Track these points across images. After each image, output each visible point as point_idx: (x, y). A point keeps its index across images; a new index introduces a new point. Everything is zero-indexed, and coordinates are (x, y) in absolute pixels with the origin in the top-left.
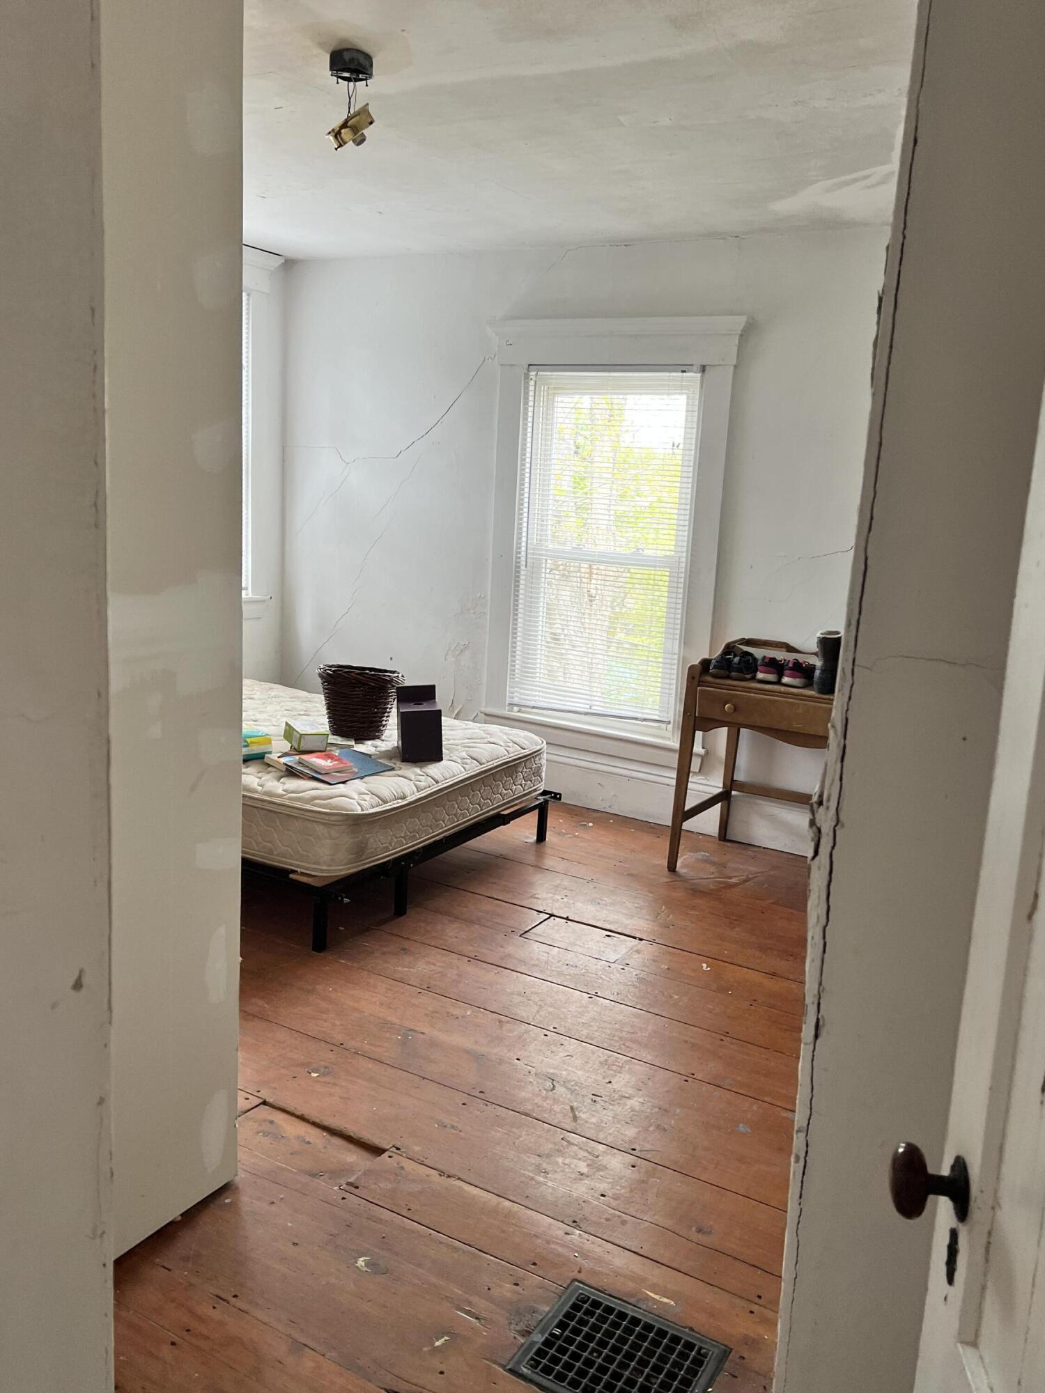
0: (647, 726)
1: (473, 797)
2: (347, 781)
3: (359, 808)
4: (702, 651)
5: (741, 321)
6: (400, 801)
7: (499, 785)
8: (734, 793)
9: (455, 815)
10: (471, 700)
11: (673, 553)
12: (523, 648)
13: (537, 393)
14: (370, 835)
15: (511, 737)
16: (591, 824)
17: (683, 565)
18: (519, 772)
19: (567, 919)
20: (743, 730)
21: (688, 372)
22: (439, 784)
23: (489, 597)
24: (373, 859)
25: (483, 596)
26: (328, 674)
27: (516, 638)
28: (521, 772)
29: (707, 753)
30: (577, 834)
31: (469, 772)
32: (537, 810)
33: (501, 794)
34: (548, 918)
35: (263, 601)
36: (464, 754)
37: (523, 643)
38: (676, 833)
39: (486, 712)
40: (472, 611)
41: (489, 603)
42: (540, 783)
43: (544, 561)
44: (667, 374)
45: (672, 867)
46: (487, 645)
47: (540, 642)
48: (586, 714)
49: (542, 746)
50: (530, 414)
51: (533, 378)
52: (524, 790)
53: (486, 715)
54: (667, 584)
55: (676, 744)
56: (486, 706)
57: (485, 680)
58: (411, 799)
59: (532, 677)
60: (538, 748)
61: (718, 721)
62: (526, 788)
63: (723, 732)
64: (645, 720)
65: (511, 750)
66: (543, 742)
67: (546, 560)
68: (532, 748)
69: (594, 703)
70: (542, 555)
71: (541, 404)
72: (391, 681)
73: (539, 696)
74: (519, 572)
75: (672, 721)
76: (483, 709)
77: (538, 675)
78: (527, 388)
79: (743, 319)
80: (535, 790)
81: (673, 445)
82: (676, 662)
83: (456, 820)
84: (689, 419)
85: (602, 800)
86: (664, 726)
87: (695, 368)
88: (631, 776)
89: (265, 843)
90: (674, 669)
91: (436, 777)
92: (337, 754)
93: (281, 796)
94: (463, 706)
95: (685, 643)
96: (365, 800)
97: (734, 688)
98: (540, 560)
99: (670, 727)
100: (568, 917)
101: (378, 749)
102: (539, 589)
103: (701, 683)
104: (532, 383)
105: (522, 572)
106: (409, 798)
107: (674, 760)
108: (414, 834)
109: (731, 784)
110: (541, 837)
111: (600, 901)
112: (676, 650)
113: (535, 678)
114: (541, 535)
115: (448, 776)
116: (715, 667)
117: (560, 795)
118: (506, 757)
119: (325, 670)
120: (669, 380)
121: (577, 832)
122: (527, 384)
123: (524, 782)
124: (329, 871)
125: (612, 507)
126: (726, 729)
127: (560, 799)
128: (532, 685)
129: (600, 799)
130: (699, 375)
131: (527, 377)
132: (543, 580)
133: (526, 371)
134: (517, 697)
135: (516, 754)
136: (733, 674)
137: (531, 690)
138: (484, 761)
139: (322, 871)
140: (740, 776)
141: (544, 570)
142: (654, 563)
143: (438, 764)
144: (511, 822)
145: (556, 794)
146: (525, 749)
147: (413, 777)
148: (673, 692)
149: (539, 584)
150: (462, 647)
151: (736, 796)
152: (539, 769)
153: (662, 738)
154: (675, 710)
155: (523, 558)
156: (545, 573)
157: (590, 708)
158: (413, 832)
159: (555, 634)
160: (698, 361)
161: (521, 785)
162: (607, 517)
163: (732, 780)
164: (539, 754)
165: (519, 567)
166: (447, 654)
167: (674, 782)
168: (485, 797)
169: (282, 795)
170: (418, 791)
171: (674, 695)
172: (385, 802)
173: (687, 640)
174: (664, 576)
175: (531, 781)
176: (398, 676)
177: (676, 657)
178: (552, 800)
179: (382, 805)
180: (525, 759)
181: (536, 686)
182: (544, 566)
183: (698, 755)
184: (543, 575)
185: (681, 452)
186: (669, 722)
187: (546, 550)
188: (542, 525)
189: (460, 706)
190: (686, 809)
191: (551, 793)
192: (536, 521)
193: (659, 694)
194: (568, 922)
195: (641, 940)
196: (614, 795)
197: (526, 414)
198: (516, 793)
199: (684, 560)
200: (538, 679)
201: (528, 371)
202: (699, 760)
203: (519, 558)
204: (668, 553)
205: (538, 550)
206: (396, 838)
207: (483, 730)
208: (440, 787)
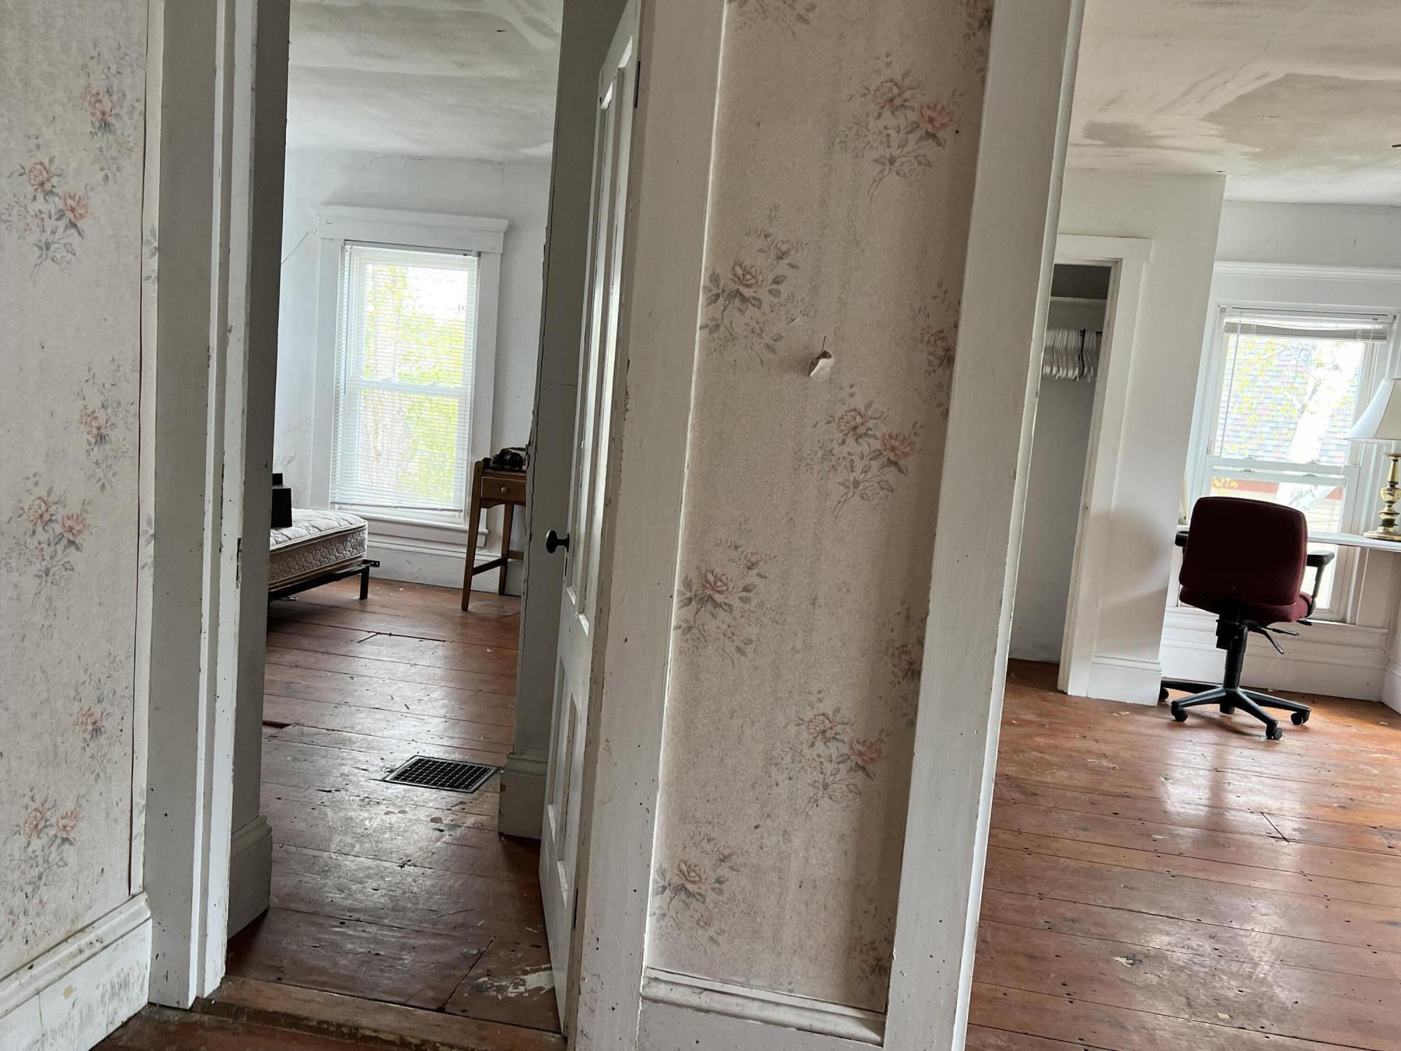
0: (444, 516)
1: (315, 554)
4: (486, 453)
5: (504, 224)
7: (333, 549)
8: (509, 560)
9: (303, 566)
10: (298, 501)
12: (343, 458)
13: (351, 262)
16: (402, 589)
17: (469, 395)
18: (348, 541)
19: (390, 635)
20: (516, 506)
21: (469, 255)
23: (313, 418)
25: (307, 417)
27: (336, 450)
28: (350, 542)
29: (490, 532)
30: (391, 594)
31: (312, 535)
32: (360, 575)
33: (334, 556)
34: (376, 635)
36: (307, 523)
37: (343, 454)
38: (467, 591)
40: (298, 429)
41: (313, 422)
42: (363, 552)
43: (359, 389)
44: (453, 256)
45: (465, 608)
46: (312, 455)
47: (356, 453)
48: (396, 508)
49: (364, 524)
50: (346, 277)
51: (348, 250)
55: (466, 527)
56: (311, 505)
57: (310, 484)
59: (350, 481)
60: (362, 525)
61: (498, 500)
62: (353, 555)
63: (502, 508)
64: (443, 510)
65: (342, 524)
67: (361, 389)
68: (356, 524)
69: (402, 499)
70: (357, 384)
73: (357, 496)
74: (338, 398)
75: (463, 508)
77: (355, 478)
78: (343, 258)
79: (506, 222)
80: (360, 557)
81: (459, 307)
82: (465, 465)
83: (303, 570)
85: (410, 573)
86: (457, 513)
87: (473, 253)
88: (433, 552)
90: (464, 471)
91: (288, 536)
95: (471, 451)
97: (508, 476)
98: (355, 388)
99: (462, 514)
102: (355, 411)
103: (484, 474)
104: (347, 254)
105: (341, 398)
107: (465, 539)
109: (507, 553)
110: (364, 595)
111: (413, 626)
112: (466, 457)
113: (353, 481)
114: (356, 370)
115: (297, 535)
116: (494, 462)
117: (379, 562)
118: (337, 528)
120: (454, 260)
122: (343, 254)
123: (351, 549)
126: (504, 506)
127: (378, 566)
128: (351, 487)
129: (409, 571)
130: (476, 258)
131: (343, 248)
132: (359, 404)
133: (343, 245)
134: (336, 496)
135: (344, 527)
136: (506, 467)
137: (350, 491)
138: (322, 529)
140: (514, 547)
141: (359, 397)
142: (446, 393)
143: (289, 529)
145: (375, 562)
146: (352, 525)
148: (464, 488)
149: (355, 407)
150: (290, 458)
151: (510, 562)
152: (363, 541)
153: (458, 524)
154: (465, 501)
155: (342, 387)
156: (361, 399)
160: (475, 249)
161: (350, 551)
163: (508, 551)
164: (362, 530)
165: (338, 395)
167: (465, 556)
168: (323, 557)
170: (277, 544)
171: (464, 491)
173: (473, 449)
174: (454, 403)
175: (357, 550)
177: (465, 462)
178: (373, 566)
180: (352, 532)
181: (354, 487)
182: (359, 393)
183: (483, 534)
184: (358, 400)
186: (461, 511)
187: (361, 381)
188: (357, 362)
190: (474, 568)
191: (371, 561)
192: (352, 359)
193: (453, 490)
194: (392, 636)
195: (445, 641)
196: (420, 569)
197: (343, 276)
198: (346, 557)
199: (469, 391)
200: (355, 482)
201: (345, 244)
202: (484, 538)
203: (338, 387)
204: (458, 385)
205: (355, 380)
208: (293, 542)
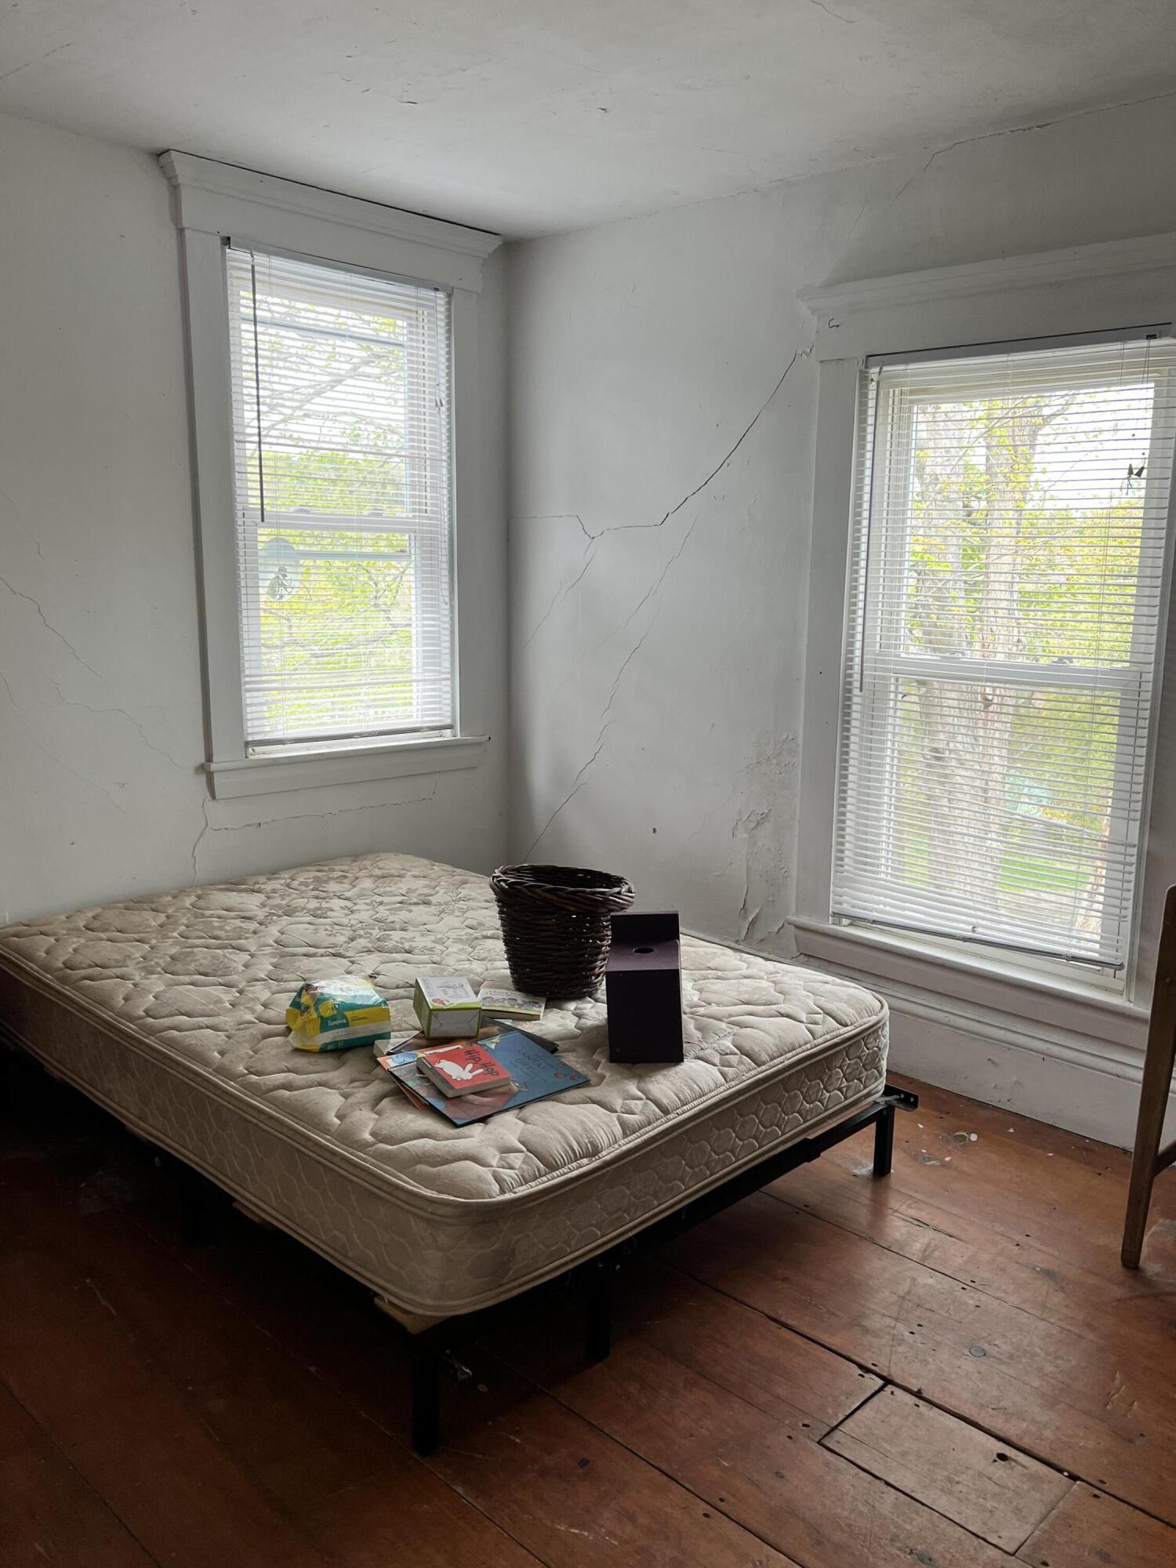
0: (1080, 968)
1: (742, 1125)
2: (491, 1116)
3: (496, 1187)
6: (585, 1161)
7: (796, 1096)
9: (707, 1165)
10: (773, 901)
11: (1128, 664)
12: (858, 824)
13: (881, 403)
14: (520, 1236)
15: (822, 1002)
16: (974, 1137)
17: (1150, 686)
18: (836, 1067)
19: (918, 1394)
21: (1160, 337)
22: (671, 1116)
23: (800, 740)
24: (530, 1276)
25: (790, 737)
26: (502, 888)
27: (844, 806)
28: (841, 1067)
30: (947, 1159)
31: (733, 1083)
32: (874, 1125)
33: (798, 1112)
34: (881, 1389)
35: (479, 744)
36: (728, 1043)
37: (858, 816)
38: (1141, 1199)
39: (797, 924)
40: (774, 761)
41: (801, 749)
42: (876, 1080)
43: (893, 681)
44: (1118, 346)
45: (1130, 1259)
46: (798, 818)
47: (885, 815)
48: (966, 939)
49: (881, 1015)
50: (870, 438)
51: (875, 377)
52: (846, 1099)
53: (797, 927)
54: (1116, 720)
55: (1133, 1007)
56: (798, 912)
57: (794, 873)
58: (606, 1155)
59: (873, 872)
60: (874, 1019)
62: (850, 1094)
64: (1075, 958)
65: (819, 1029)
66: (882, 1007)
67: (897, 680)
68: (861, 1022)
69: (980, 921)
70: (889, 670)
71: (890, 421)
72: (606, 902)
73: (885, 905)
74: (849, 699)
75: (1126, 964)
76: (792, 918)
77: (883, 868)
78: (864, 396)
80: (868, 1094)
81: (1131, 472)
82: (1134, 859)
83: (708, 1173)
84: (1161, 423)
85: (995, 1087)
86: (1110, 971)
87: (1173, 329)
88: (1048, 1052)
89: (336, 1232)
90: (1130, 873)
91: (665, 1101)
92: (493, 1046)
93: (363, 1146)
94: (761, 909)
95: (1151, 826)
96: (512, 1168)
98: (883, 678)
99: (1122, 974)
100: (919, 1391)
101: (583, 1021)
102: (883, 726)
104: (873, 386)
105: (855, 700)
106: (604, 1153)
108: (620, 1213)
110: (882, 1166)
111: (986, 1346)
112: (1134, 838)
113: (877, 873)
114: (888, 638)
115: (689, 1095)
117: (916, 1097)
118: (808, 1046)
119: (499, 881)
120: (1122, 357)
121: (949, 1153)
122: (864, 387)
123: (845, 1084)
124: (436, 1308)
125: (1016, 587)
128: (873, 885)
129: (991, 1087)
131: (864, 378)
132: (891, 712)
133: (863, 368)
134: (846, 902)
135: (828, 1037)
137: (871, 893)
138: (764, 1057)
139: (423, 1306)
141: (892, 696)
142: (1091, 681)
143: (672, 1071)
144: (822, 1154)
145: (908, 1093)
146: (846, 1025)
147: (618, 1103)
149: (884, 718)
150: (760, 817)
152: (874, 1057)
154: (1132, 944)
155: (857, 677)
156: (896, 701)
157: (974, 931)
158: (617, 1211)
159: (936, 750)
161: (840, 1089)
162: (1007, 596)
164: (873, 1032)
165: (850, 691)
166: (735, 827)
168: (767, 1124)
169: (366, 1145)
170: (625, 1135)
171: (1129, 918)
172: (552, 1167)
174: (1110, 705)
175: (859, 1079)
176: (619, 893)
177: (1135, 851)
178: (901, 1106)
179: (546, 1174)
180: (849, 1043)
181: (880, 887)
182: (892, 688)
184: (891, 704)
185: (1143, 483)
186: (1121, 966)
187: (896, 663)
188: (890, 622)
189: (757, 911)
190: (1162, 1147)
191: (898, 1091)
192: (880, 615)
193: (1099, 914)
194: (921, 1403)
195: (1073, 1477)
196: (1018, 1083)
197: (863, 438)
198: (830, 1106)
199: (1150, 677)
200: (882, 876)
201: (866, 368)
203: (851, 676)
204: (1119, 665)
205: (884, 662)
206: (580, 1230)
207: (775, 982)
208: (674, 1119)
